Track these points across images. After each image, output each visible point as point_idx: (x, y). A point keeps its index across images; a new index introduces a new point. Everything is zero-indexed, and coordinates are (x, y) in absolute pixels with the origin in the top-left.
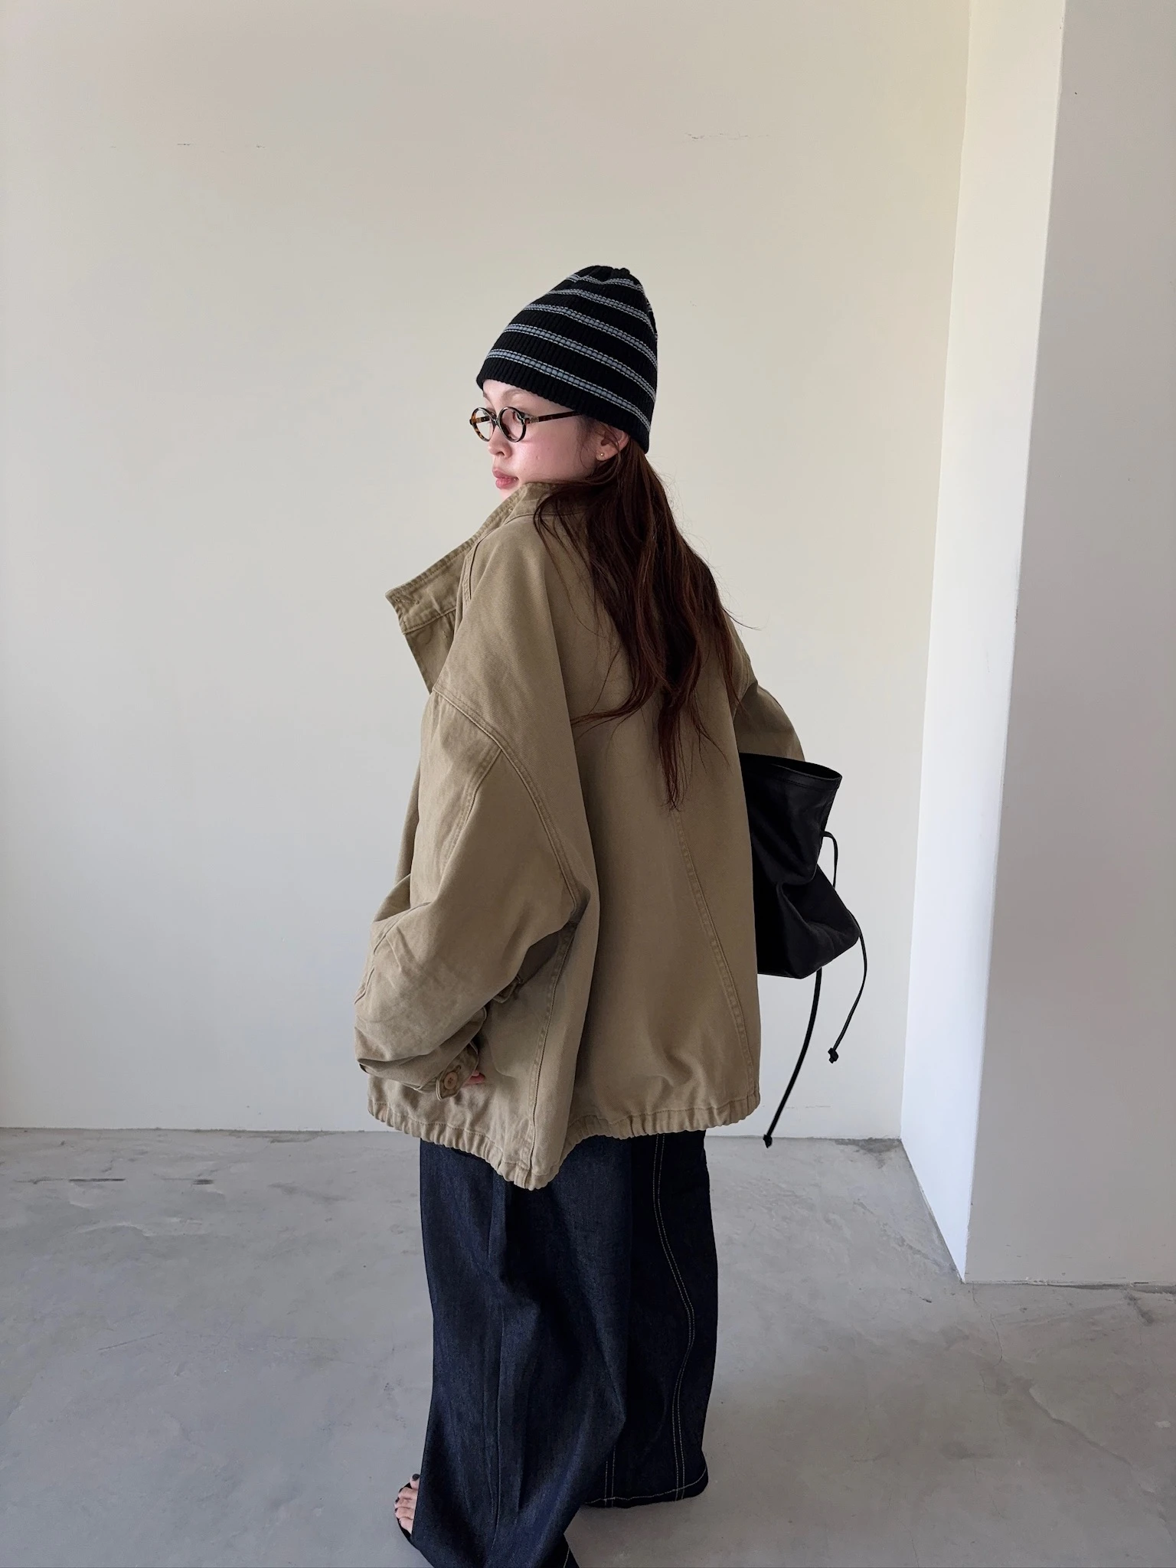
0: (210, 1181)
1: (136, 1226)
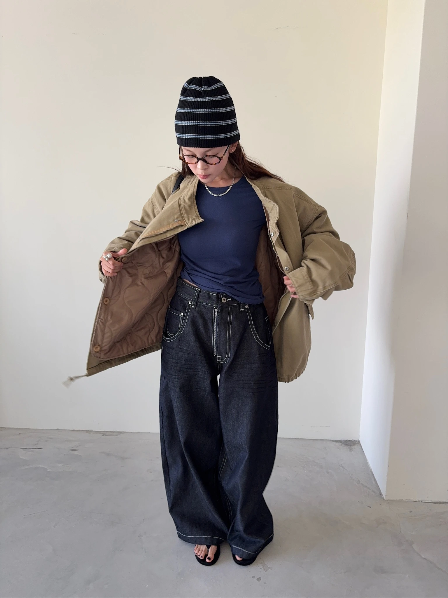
0: (76, 450)
1: (45, 467)
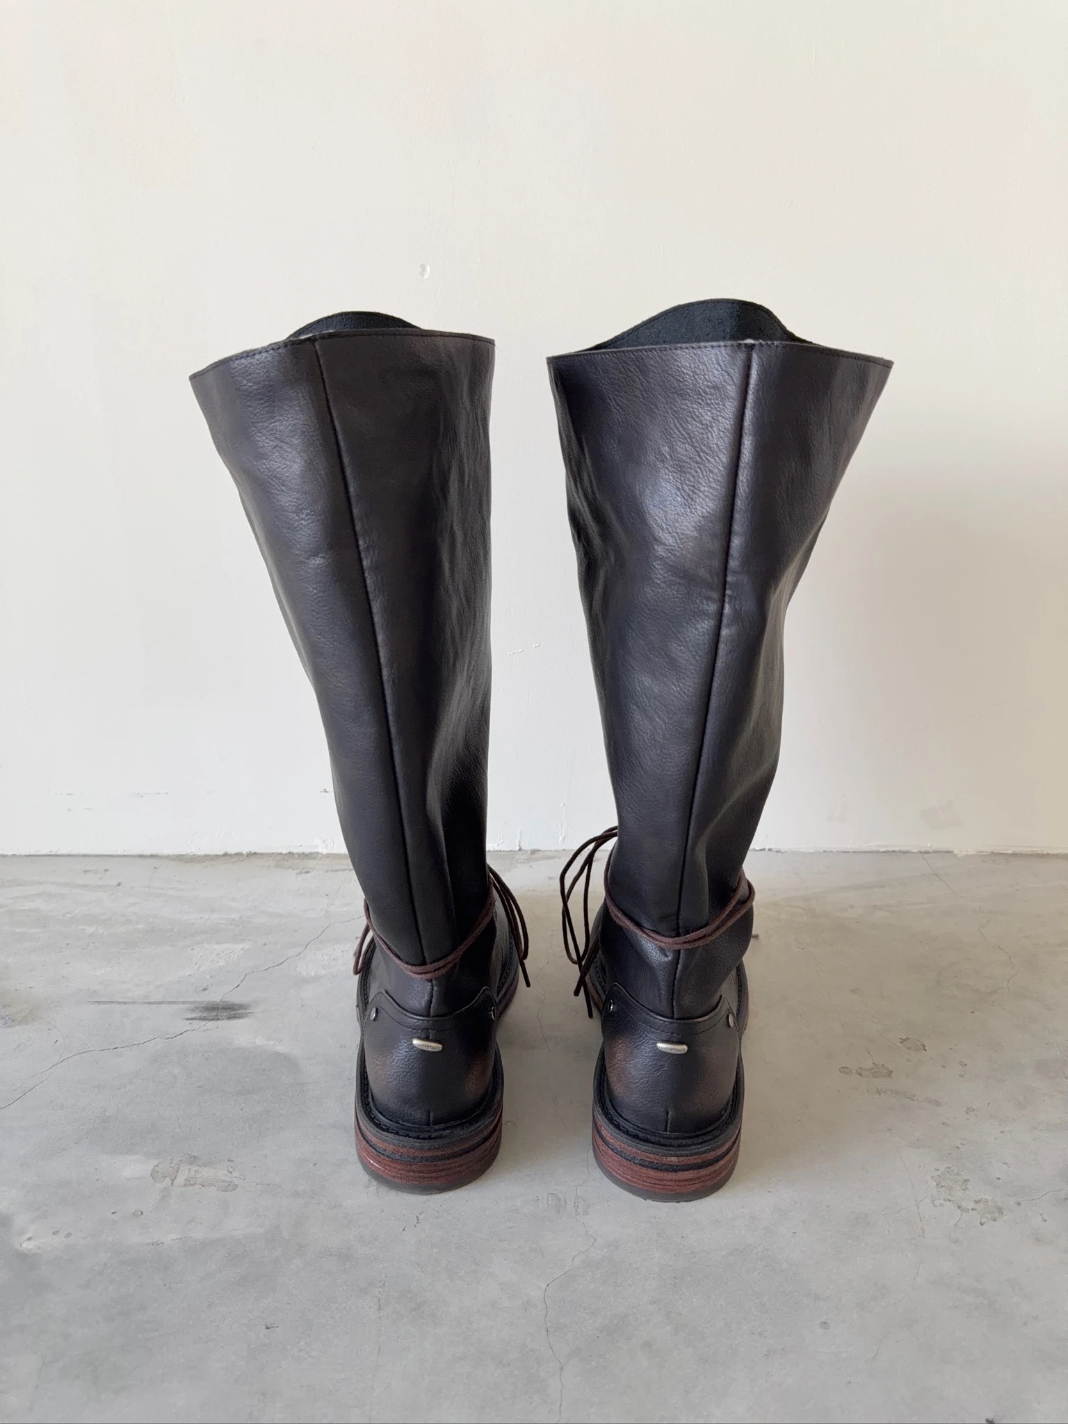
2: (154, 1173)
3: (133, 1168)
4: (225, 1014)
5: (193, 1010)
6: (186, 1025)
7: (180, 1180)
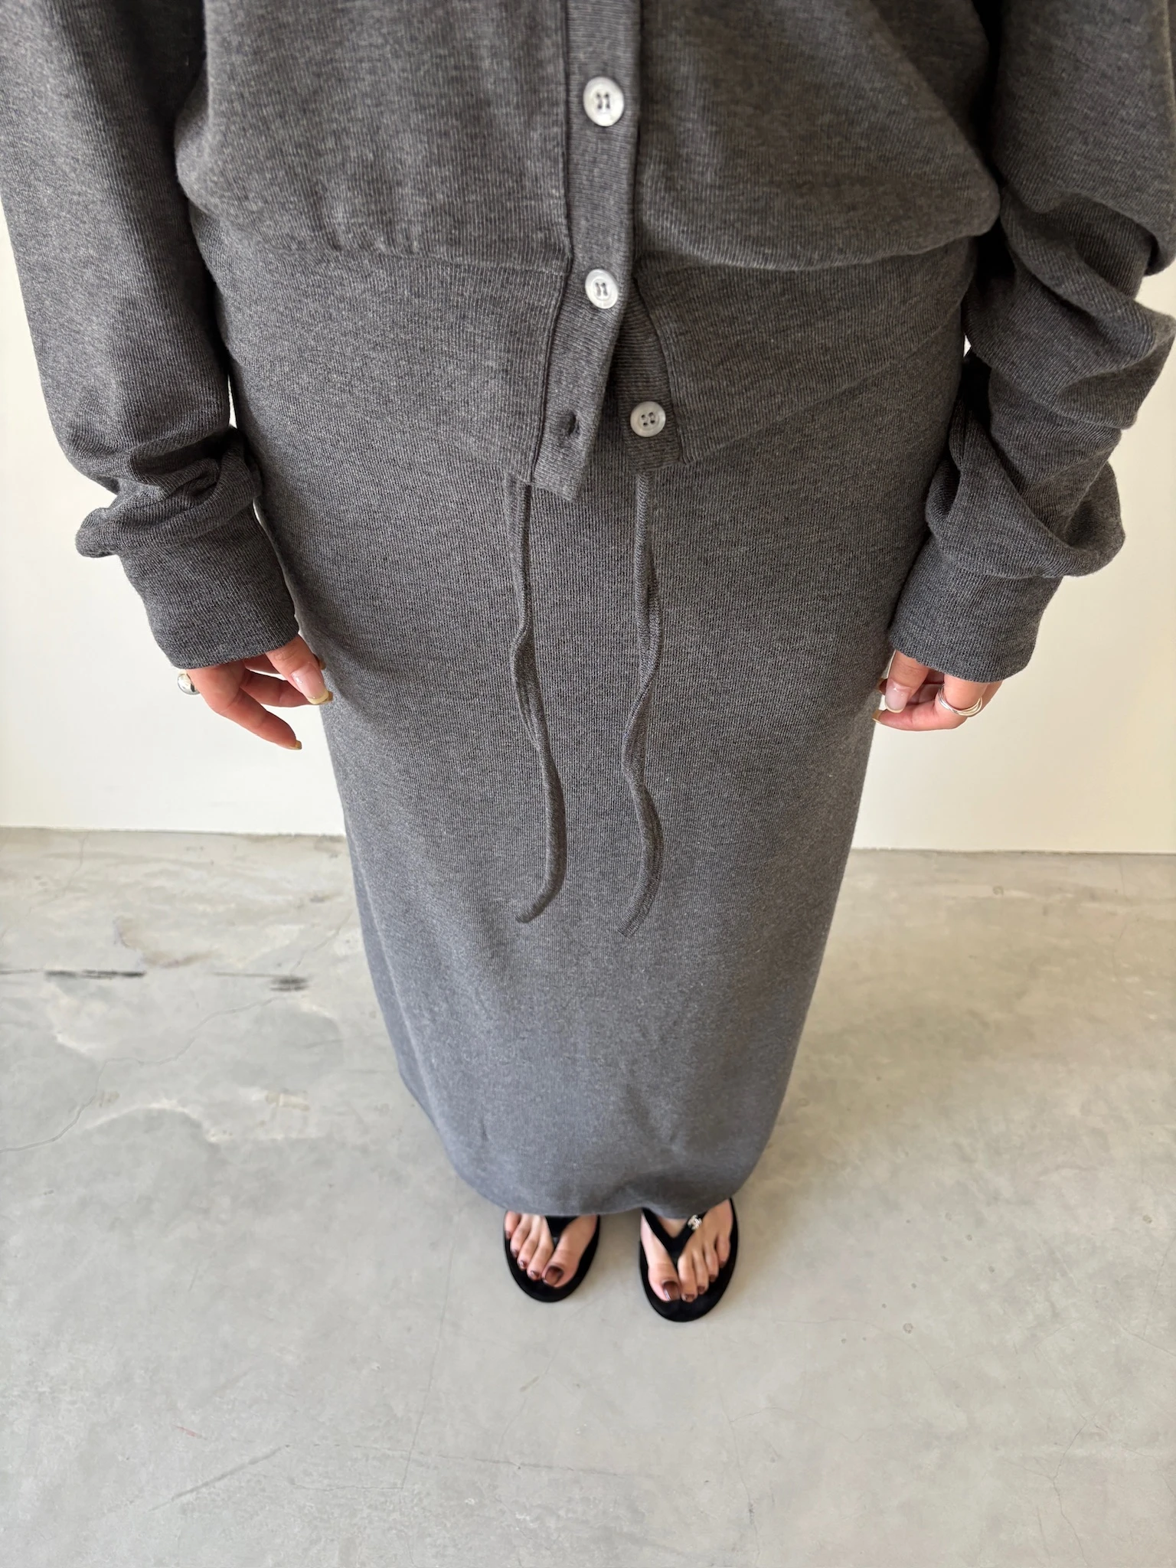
0: (303, 980)
1: (186, 1111)
2: (267, 1099)
3: (255, 1095)
4: (293, 986)
5: (274, 982)
6: (273, 994)
7: (281, 1104)
